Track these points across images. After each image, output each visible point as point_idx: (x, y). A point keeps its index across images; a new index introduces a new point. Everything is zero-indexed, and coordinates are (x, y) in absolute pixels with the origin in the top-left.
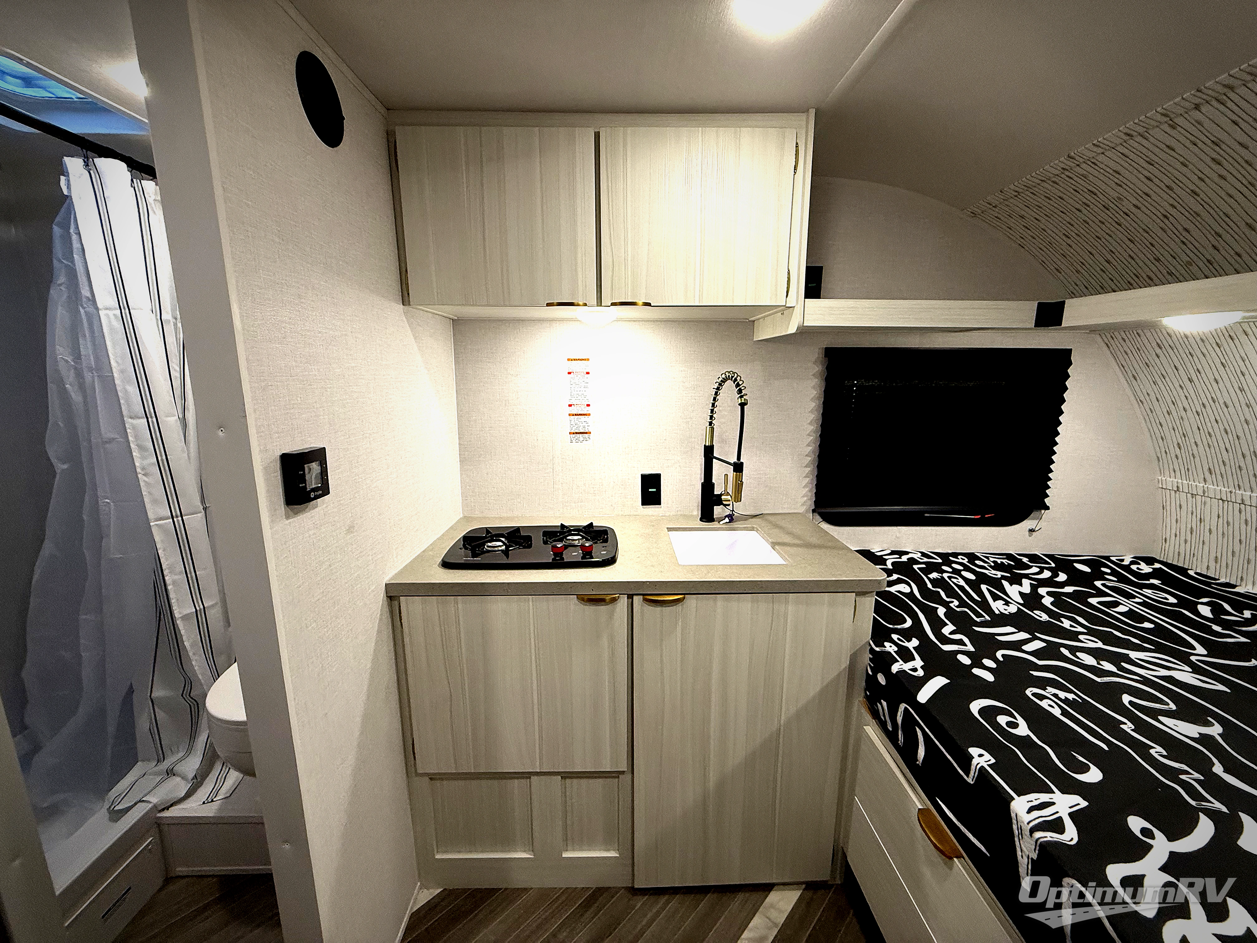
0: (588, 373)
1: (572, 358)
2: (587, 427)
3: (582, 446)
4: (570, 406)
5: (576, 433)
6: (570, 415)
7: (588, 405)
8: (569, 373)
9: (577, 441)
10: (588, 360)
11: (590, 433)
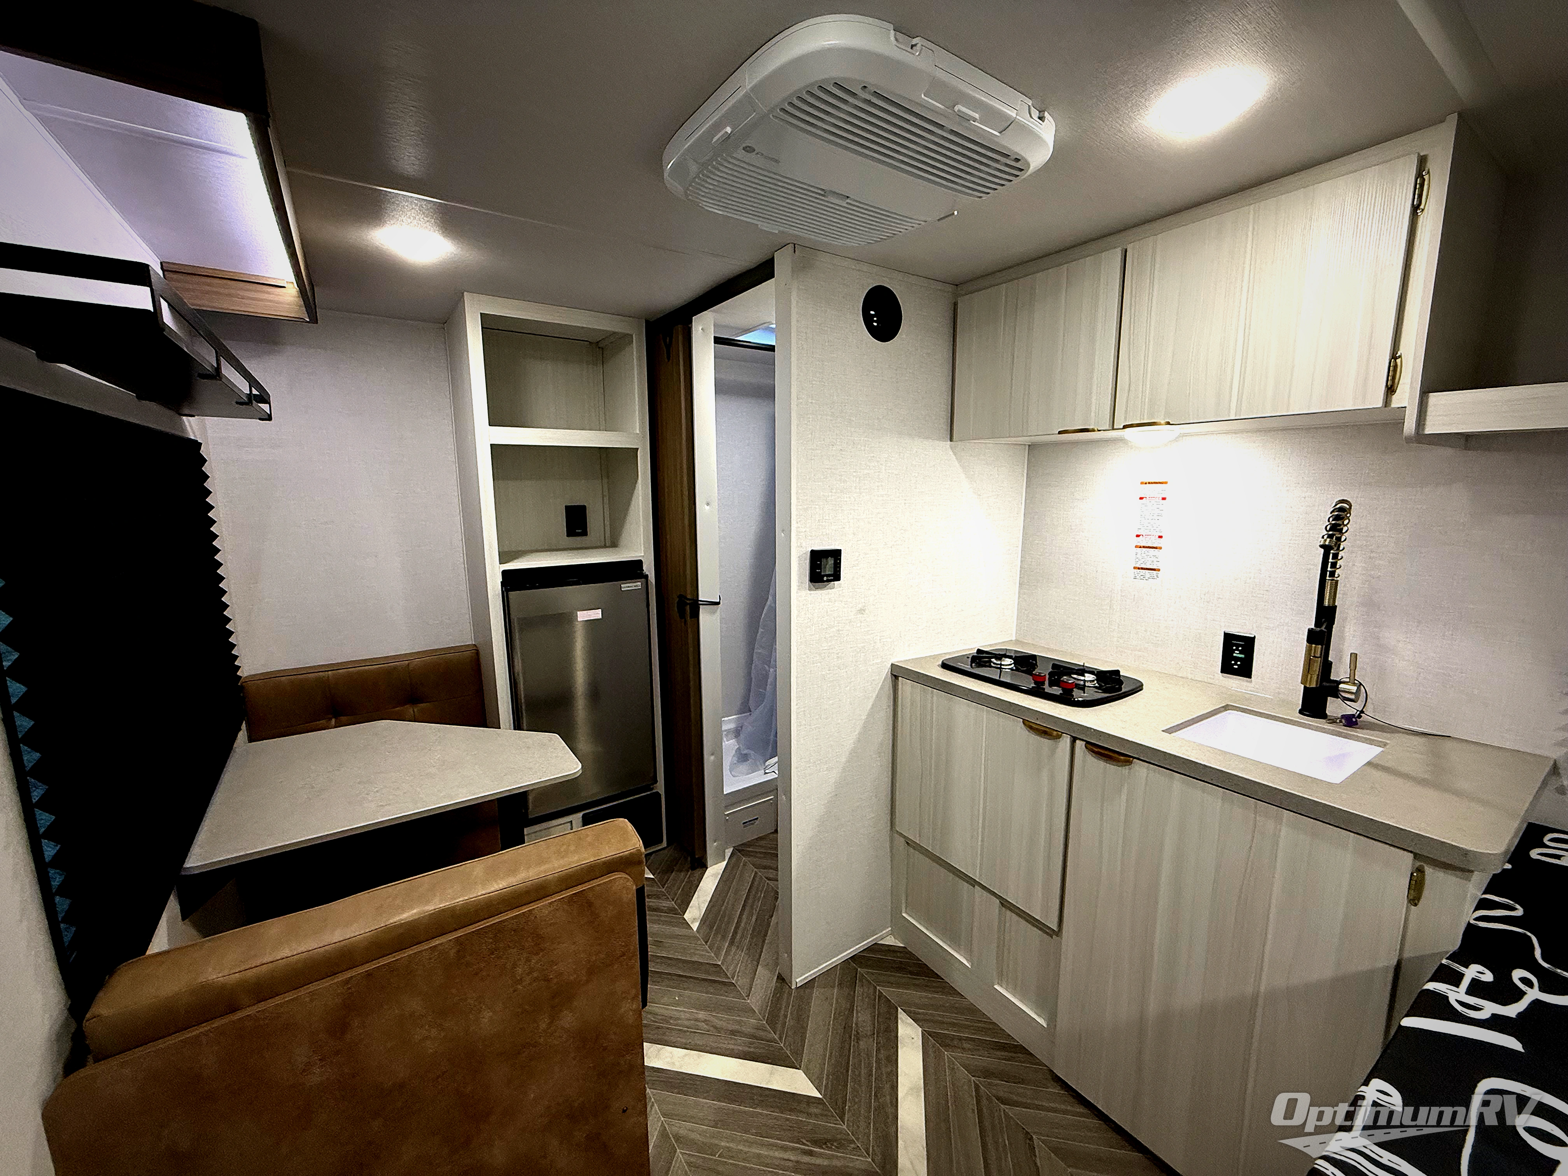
0: (1164, 499)
1: (1147, 481)
2: (1155, 563)
3: (1146, 584)
4: (1138, 536)
5: (1142, 569)
6: (1136, 547)
7: (1160, 537)
8: (1141, 498)
9: (1142, 577)
10: (1166, 483)
11: (1159, 570)
